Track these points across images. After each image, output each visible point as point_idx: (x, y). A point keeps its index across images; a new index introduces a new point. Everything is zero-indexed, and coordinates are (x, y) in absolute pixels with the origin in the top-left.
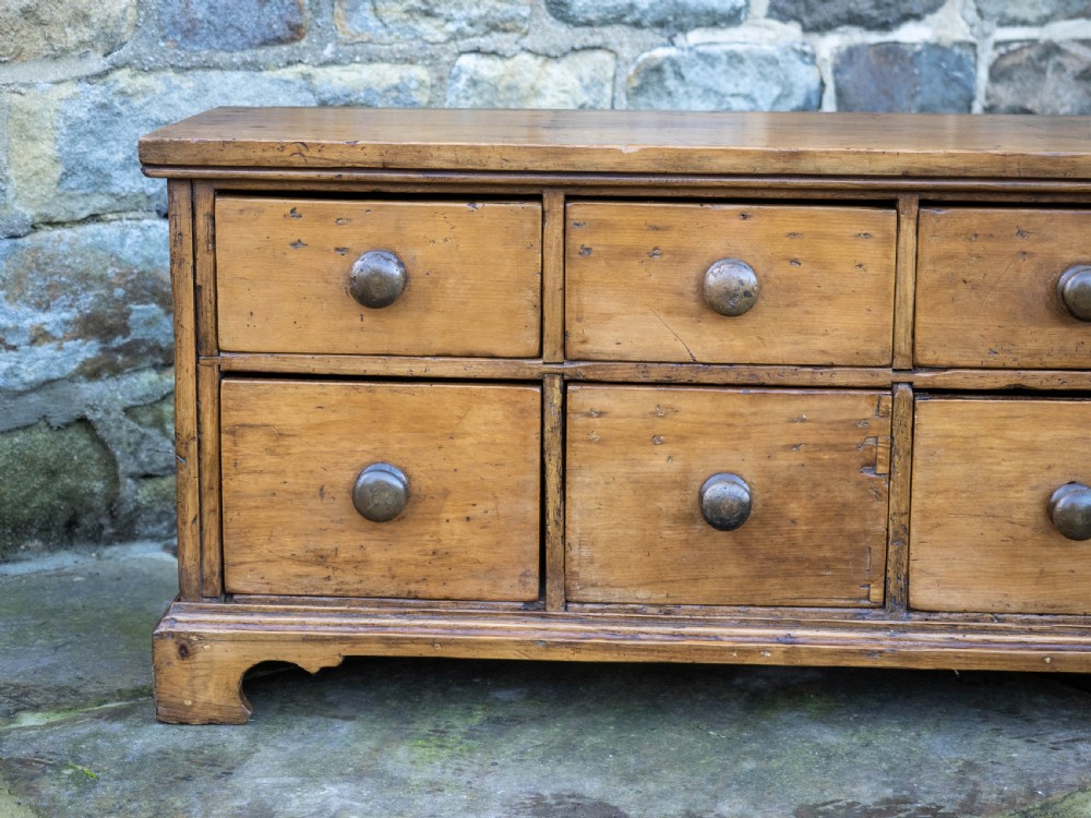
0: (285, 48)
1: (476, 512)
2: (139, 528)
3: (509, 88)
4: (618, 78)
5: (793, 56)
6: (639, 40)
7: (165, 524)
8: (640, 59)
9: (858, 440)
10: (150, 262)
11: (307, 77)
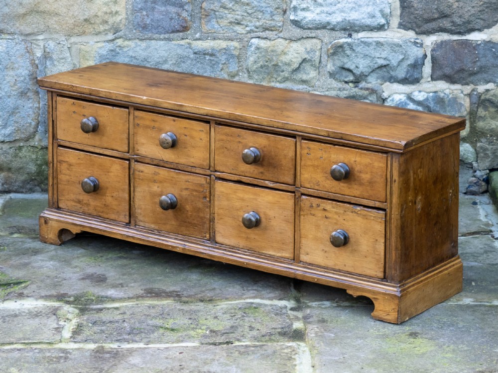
0: (181, 34)
1: (114, 195)
4: (323, 49)
6: (334, 35)
8: (333, 43)
9: (202, 190)
11: (189, 44)
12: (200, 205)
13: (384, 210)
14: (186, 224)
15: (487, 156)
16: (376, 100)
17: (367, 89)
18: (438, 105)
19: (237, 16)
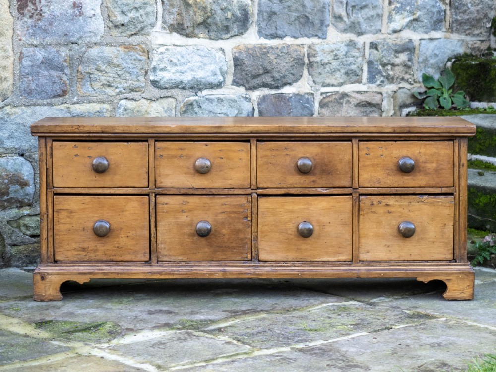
0: (61, 98)
1: (130, 234)
2: (12, 263)
3: (138, 111)
4: (177, 107)
5: (242, 99)
6: (184, 94)
7: (21, 262)
8: (185, 101)
9: (242, 210)
10: (16, 170)
11: (68, 108)
12: (240, 226)
13: (451, 194)
14: (221, 249)
19: (109, 78)
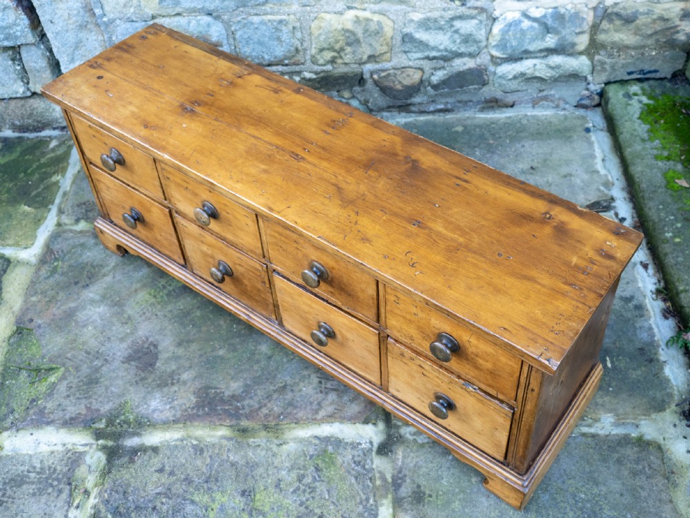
1: (162, 234)
9: (259, 274)
12: (259, 287)
13: (511, 406)
14: (247, 295)
15: (604, 70)
16: (485, 18)
17: (476, 8)
18: (557, 22)
